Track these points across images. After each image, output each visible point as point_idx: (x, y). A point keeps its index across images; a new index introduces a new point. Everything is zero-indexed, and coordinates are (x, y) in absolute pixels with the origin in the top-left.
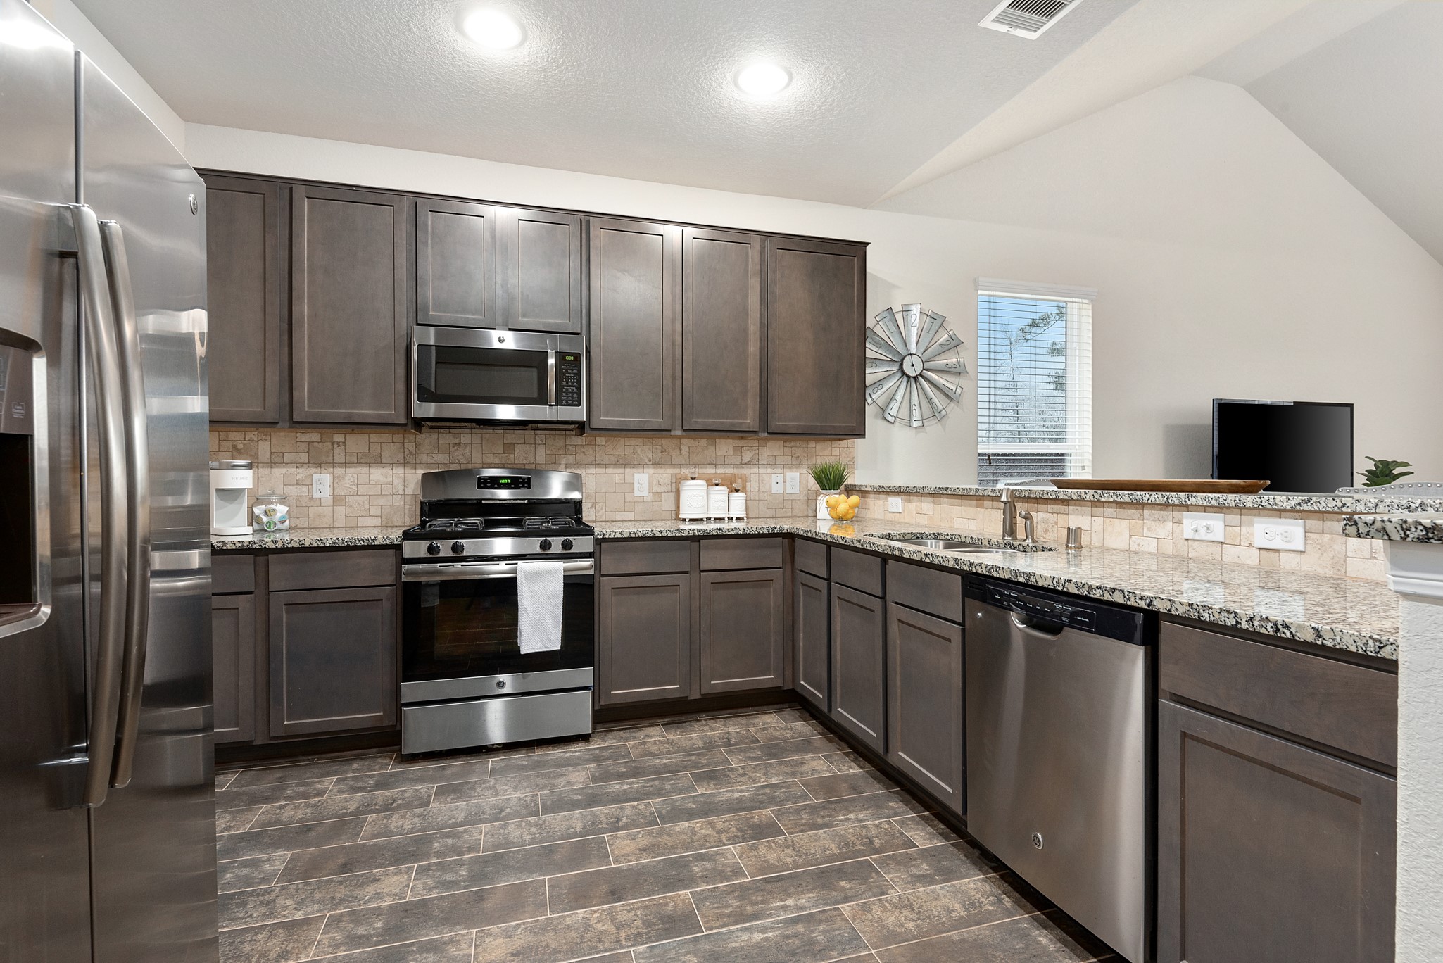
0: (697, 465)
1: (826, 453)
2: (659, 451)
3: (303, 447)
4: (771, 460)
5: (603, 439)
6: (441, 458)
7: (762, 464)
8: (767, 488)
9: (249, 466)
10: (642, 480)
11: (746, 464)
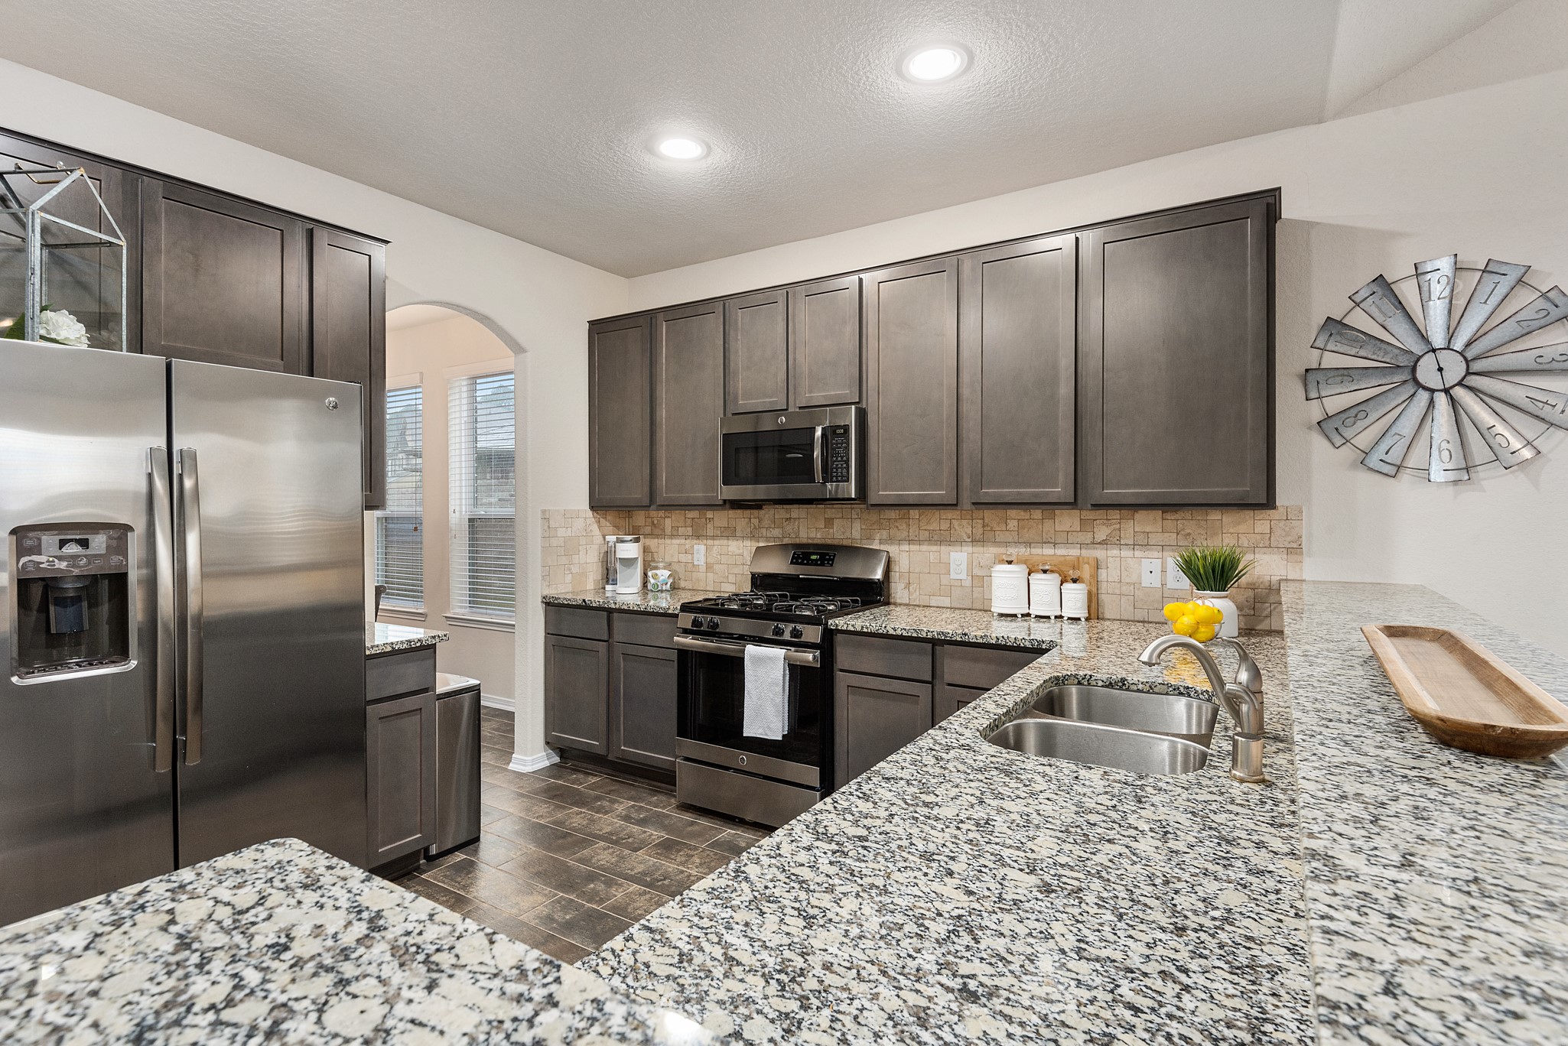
0: (1029, 544)
1: (1242, 528)
2: (980, 526)
3: (689, 522)
4: (1141, 539)
5: (917, 511)
6: (777, 532)
7: (1126, 545)
8: (1134, 578)
9: (637, 540)
10: (959, 559)
11: (1099, 543)
